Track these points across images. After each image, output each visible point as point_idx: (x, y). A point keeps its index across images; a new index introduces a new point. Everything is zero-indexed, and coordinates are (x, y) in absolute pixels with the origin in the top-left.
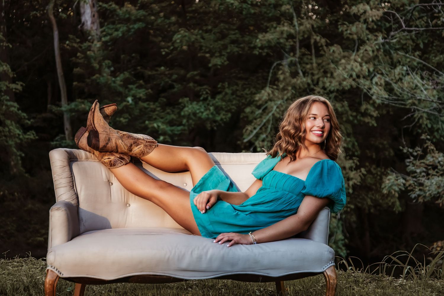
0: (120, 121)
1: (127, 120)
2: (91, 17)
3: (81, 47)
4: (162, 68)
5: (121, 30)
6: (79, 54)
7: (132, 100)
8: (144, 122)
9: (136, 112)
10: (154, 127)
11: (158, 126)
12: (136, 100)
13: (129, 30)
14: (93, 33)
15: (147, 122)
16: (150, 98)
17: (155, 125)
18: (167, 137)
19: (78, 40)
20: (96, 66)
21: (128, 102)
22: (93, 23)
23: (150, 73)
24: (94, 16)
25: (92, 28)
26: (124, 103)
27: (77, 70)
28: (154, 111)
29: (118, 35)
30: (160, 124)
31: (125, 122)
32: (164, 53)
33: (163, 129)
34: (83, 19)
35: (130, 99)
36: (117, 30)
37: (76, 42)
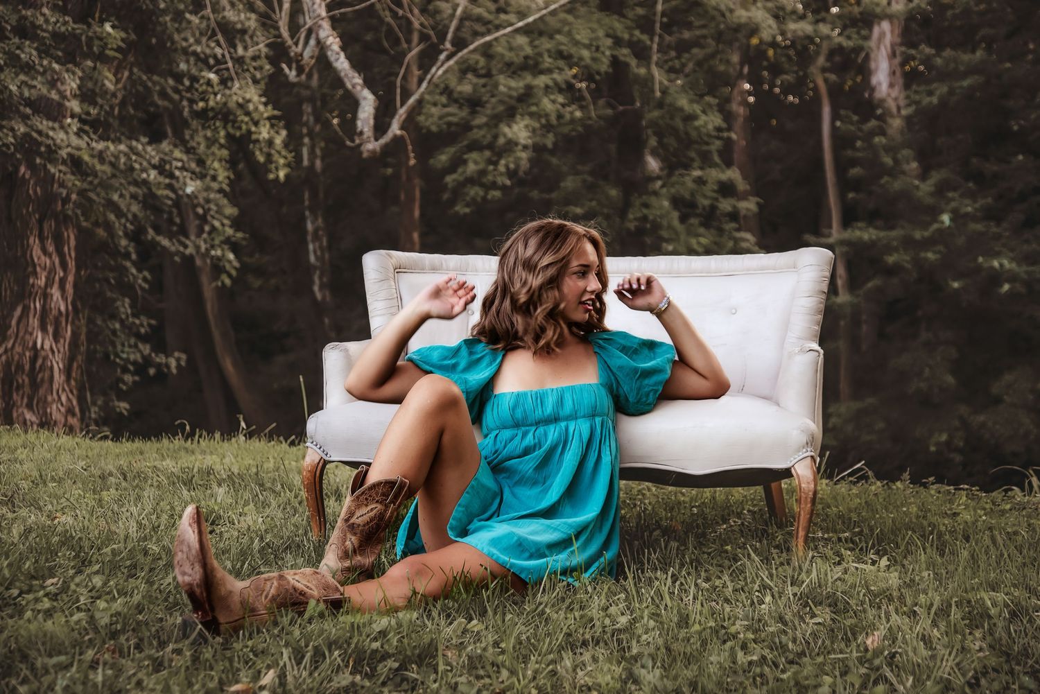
0: (926, 259)
1: (938, 256)
2: (890, 75)
3: (860, 130)
4: (1021, 157)
5: (938, 93)
6: (859, 144)
7: (951, 220)
8: (976, 259)
9: (961, 241)
10: (992, 268)
11: (1001, 265)
12: (956, 216)
13: (951, 92)
14: (892, 105)
15: (981, 259)
16: (990, 215)
17: (996, 264)
18: (1017, 285)
19: (855, 118)
20: (888, 160)
21: (942, 222)
22: (891, 85)
23: (995, 168)
24: (894, 73)
25: (889, 95)
26: (935, 226)
27: (855, 171)
28: (997, 237)
29: (931, 103)
30: (1006, 262)
31: (936, 260)
32: (1016, 128)
33: (1010, 270)
34: (874, 81)
35: (946, 218)
36: (930, 93)
37: (852, 123)
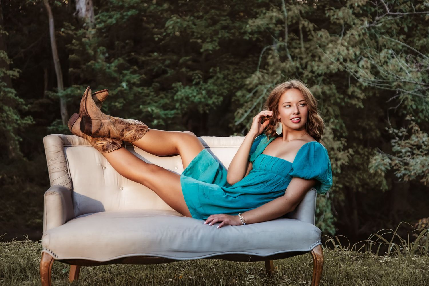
0: (115, 106)
1: (122, 105)
2: (86, 5)
3: (76, 34)
4: (156, 54)
5: (115, 17)
6: (74, 41)
7: (127, 85)
8: (138, 107)
9: (131, 97)
10: (148, 111)
11: (152, 110)
12: (131, 85)
13: (122, 17)
14: (88, 20)
15: (141, 107)
16: (145, 83)
17: (149, 109)
18: (161, 121)
19: (73, 28)
20: (91, 52)
21: (123, 87)
22: (87, 10)
23: (143, 59)
24: (88, 4)
25: (86, 15)
26: (119, 88)
27: (72, 57)
28: (148, 95)
29: (112, 22)
30: (154, 108)
31: (120, 107)
32: (157, 39)
33: (157, 113)
34: (78, 7)
35: (124, 84)
36: (111, 17)
37: (71, 30)
